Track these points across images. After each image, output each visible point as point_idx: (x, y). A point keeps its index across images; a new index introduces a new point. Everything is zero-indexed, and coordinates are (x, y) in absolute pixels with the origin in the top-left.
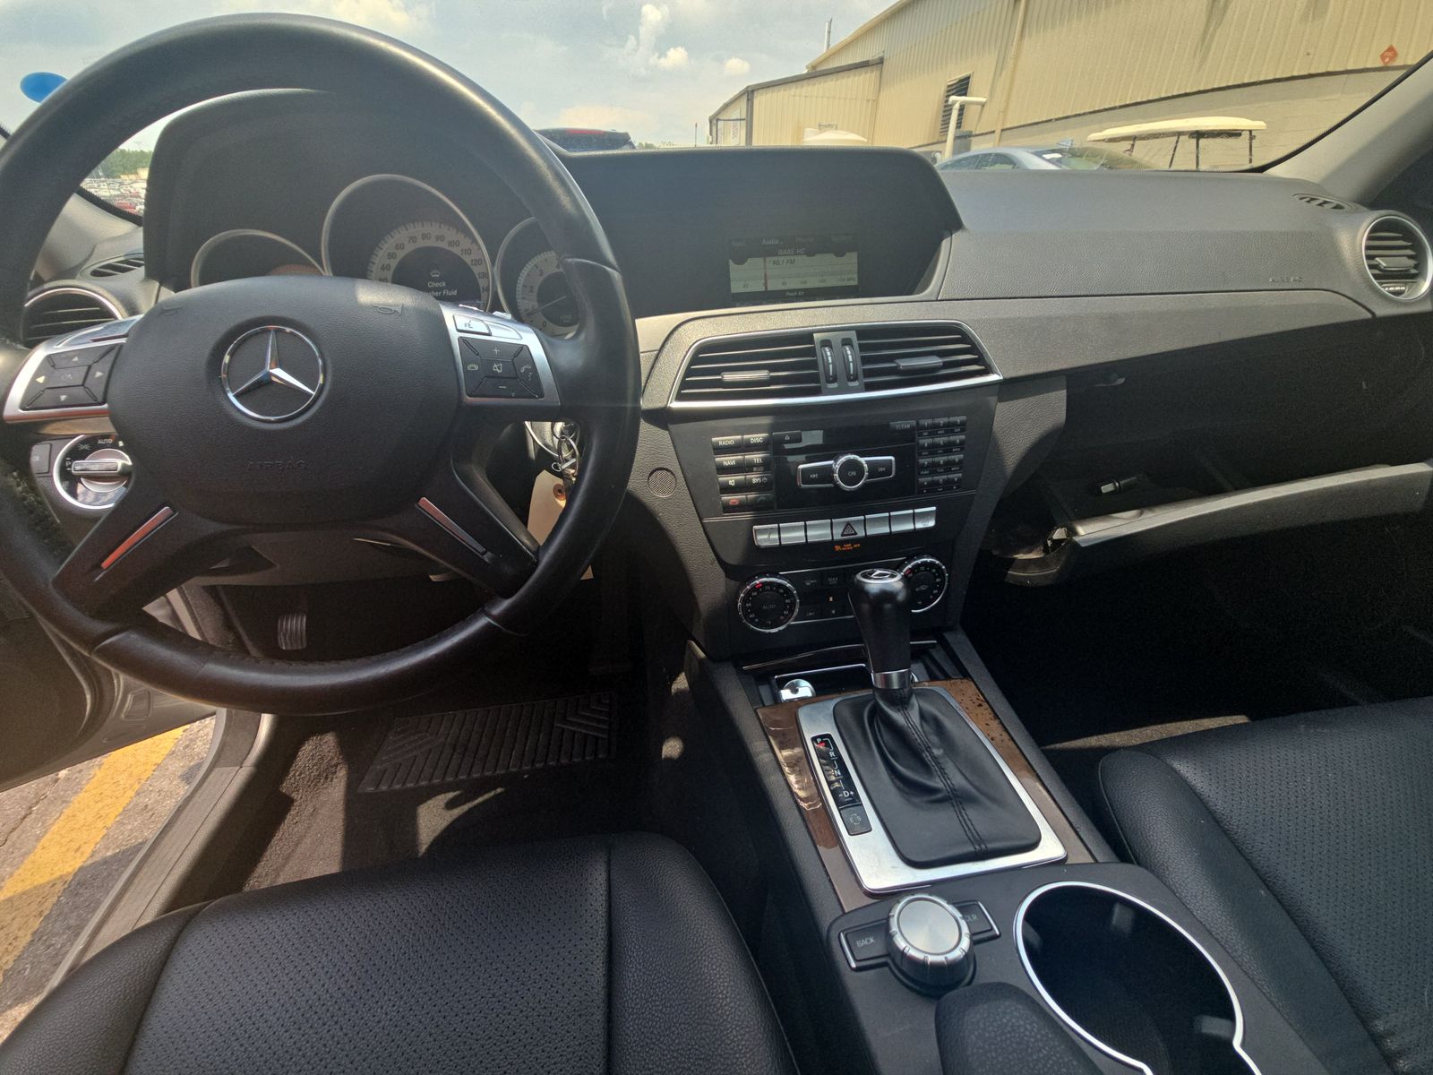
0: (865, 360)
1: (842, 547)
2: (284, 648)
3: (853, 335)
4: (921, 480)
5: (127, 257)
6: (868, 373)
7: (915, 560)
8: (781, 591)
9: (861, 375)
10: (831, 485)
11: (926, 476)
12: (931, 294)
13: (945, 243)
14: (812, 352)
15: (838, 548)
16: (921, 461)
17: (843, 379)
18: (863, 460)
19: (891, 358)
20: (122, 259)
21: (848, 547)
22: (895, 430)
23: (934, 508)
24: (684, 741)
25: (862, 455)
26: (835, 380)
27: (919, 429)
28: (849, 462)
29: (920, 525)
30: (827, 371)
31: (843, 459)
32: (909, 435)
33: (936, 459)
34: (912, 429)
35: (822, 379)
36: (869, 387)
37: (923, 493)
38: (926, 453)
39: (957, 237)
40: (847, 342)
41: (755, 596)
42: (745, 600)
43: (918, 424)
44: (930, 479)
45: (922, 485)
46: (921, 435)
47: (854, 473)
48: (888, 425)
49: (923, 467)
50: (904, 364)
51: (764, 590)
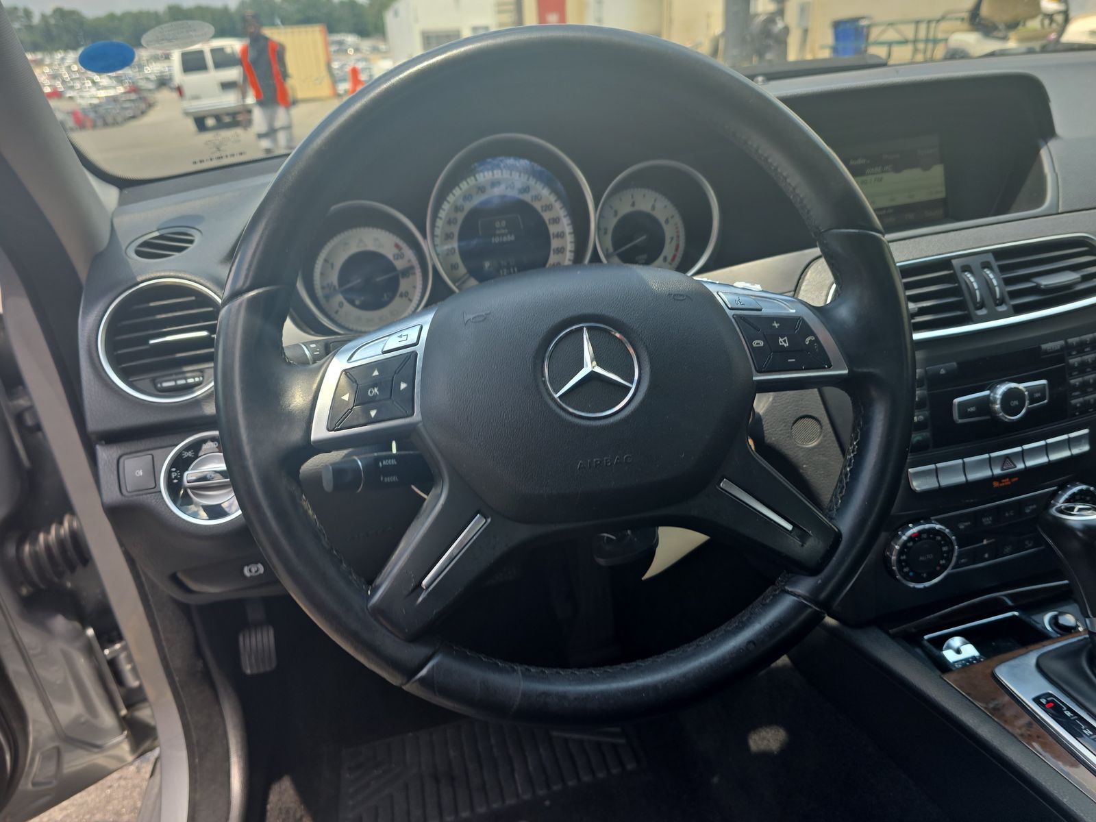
0: (1008, 282)
1: (1000, 482)
2: (248, 671)
3: (991, 258)
4: (1073, 402)
5: (163, 232)
6: (1013, 295)
7: (1070, 489)
8: (939, 538)
9: (1007, 298)
10: (988, 417)
11: (1078, 397)
12: (1050, 207)
13: (1044, 153)
14: (952, 278)
15: (996, 484)
16: (1072, 381)
17: (992, 306)
18: (1021, 386)
19: (1027, 278)
20: (156, 234)
21: (1006, 482)
22: (1046, 352)
23: (1086, 431)
24: (788, 730)
25: (1019, 382)
26: (982, 306)
27: (1068, 349)
28: (1010, 391)
29: (1076, 451)
30: (973, 296)
31: (1002, 389)
32: (1060, 356)
33: (1086, 378)
34: (1062, 349)
35: (971, 307)
36: (1019, 310)
37: (1076, 416)
38: (1076, 373)
39: (1052, 144)
40: (986, 265)
41: (911, 547)
42: (901, 553)
43: (1066, 342)
44: (1081, 399)
45: (1075, 407)
46: (1070, 355)
47: (1016, 403)
48: (1040, 348)
49: (1074, 388)
50: (1045, 282)
51: (921, 539)
